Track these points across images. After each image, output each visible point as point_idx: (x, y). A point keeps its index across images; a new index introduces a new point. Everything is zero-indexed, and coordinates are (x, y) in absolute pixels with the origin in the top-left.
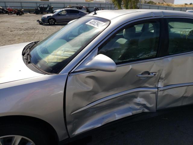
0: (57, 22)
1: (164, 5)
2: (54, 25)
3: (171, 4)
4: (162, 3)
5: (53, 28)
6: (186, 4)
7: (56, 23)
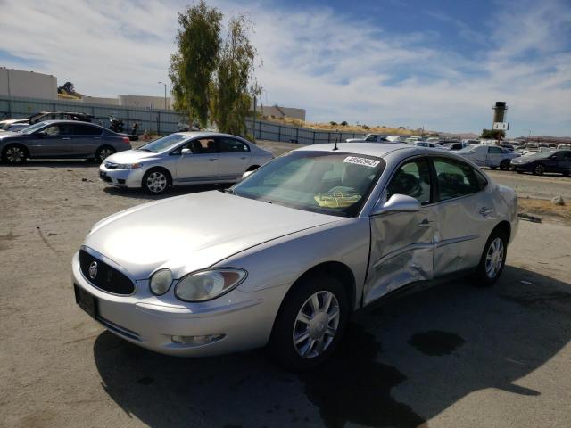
0: (32, 155)
1: (285, 122)
2: (23, 163)
3: (301, 121)
4: (281, 119)
5: (26, 172)
6: (334, 124)
7: (28, 159)
